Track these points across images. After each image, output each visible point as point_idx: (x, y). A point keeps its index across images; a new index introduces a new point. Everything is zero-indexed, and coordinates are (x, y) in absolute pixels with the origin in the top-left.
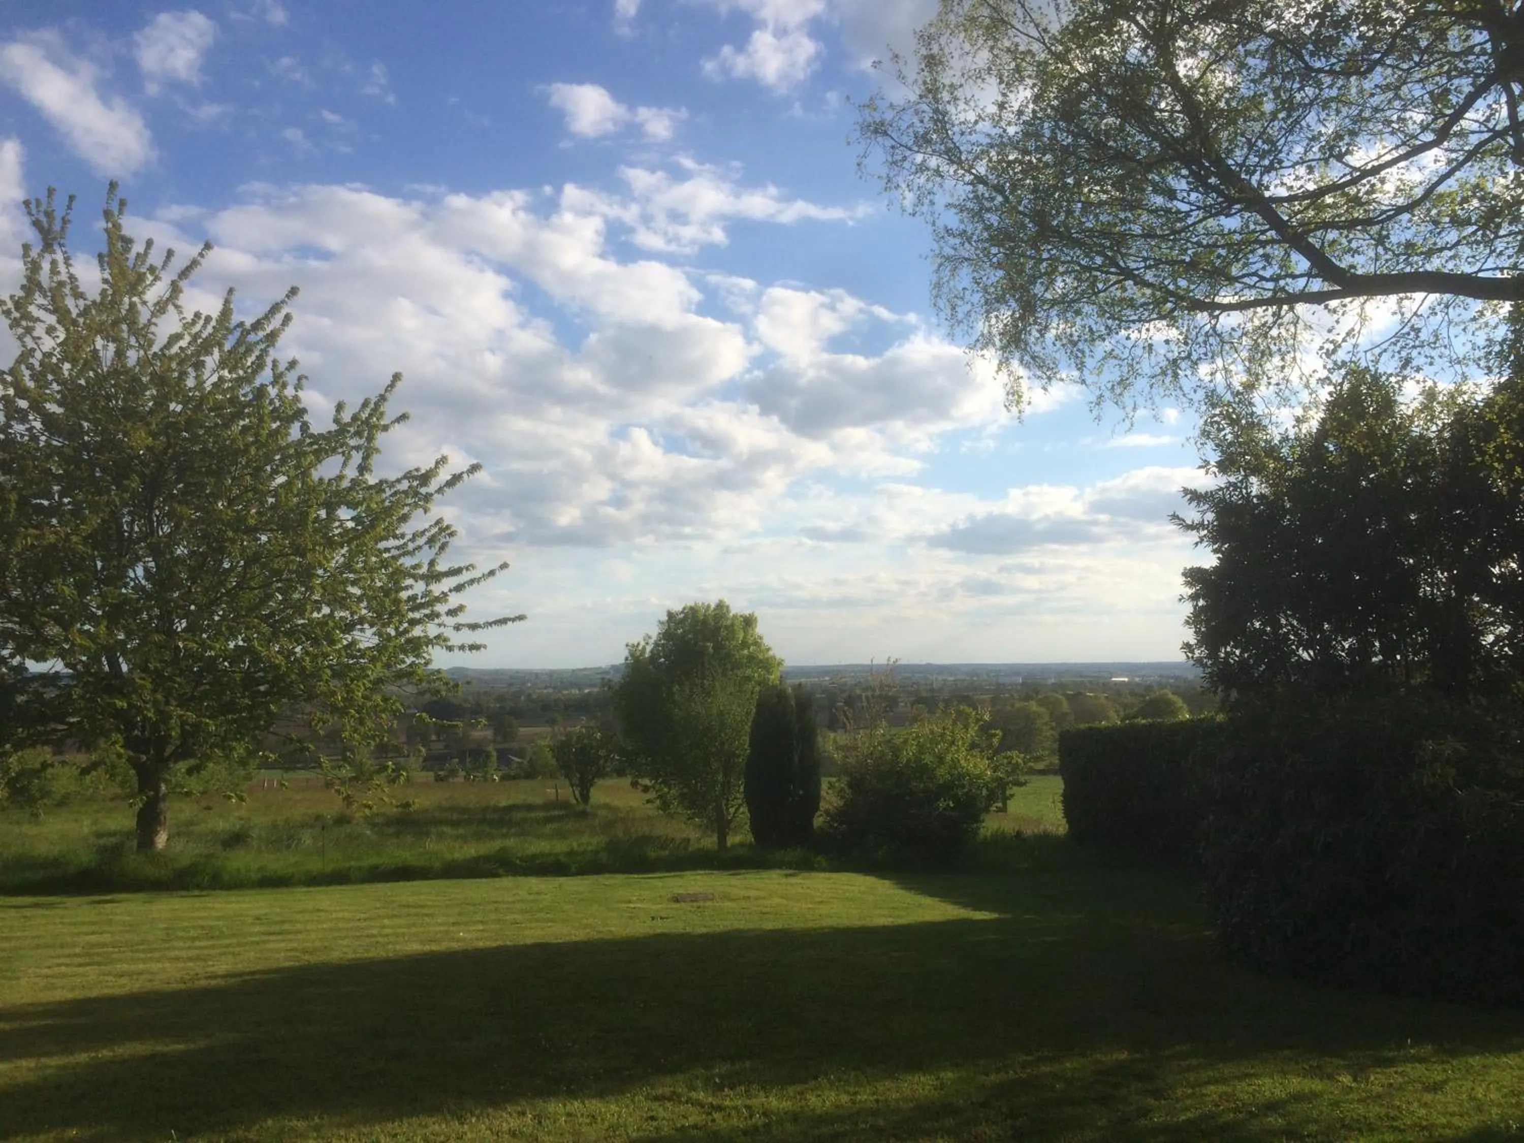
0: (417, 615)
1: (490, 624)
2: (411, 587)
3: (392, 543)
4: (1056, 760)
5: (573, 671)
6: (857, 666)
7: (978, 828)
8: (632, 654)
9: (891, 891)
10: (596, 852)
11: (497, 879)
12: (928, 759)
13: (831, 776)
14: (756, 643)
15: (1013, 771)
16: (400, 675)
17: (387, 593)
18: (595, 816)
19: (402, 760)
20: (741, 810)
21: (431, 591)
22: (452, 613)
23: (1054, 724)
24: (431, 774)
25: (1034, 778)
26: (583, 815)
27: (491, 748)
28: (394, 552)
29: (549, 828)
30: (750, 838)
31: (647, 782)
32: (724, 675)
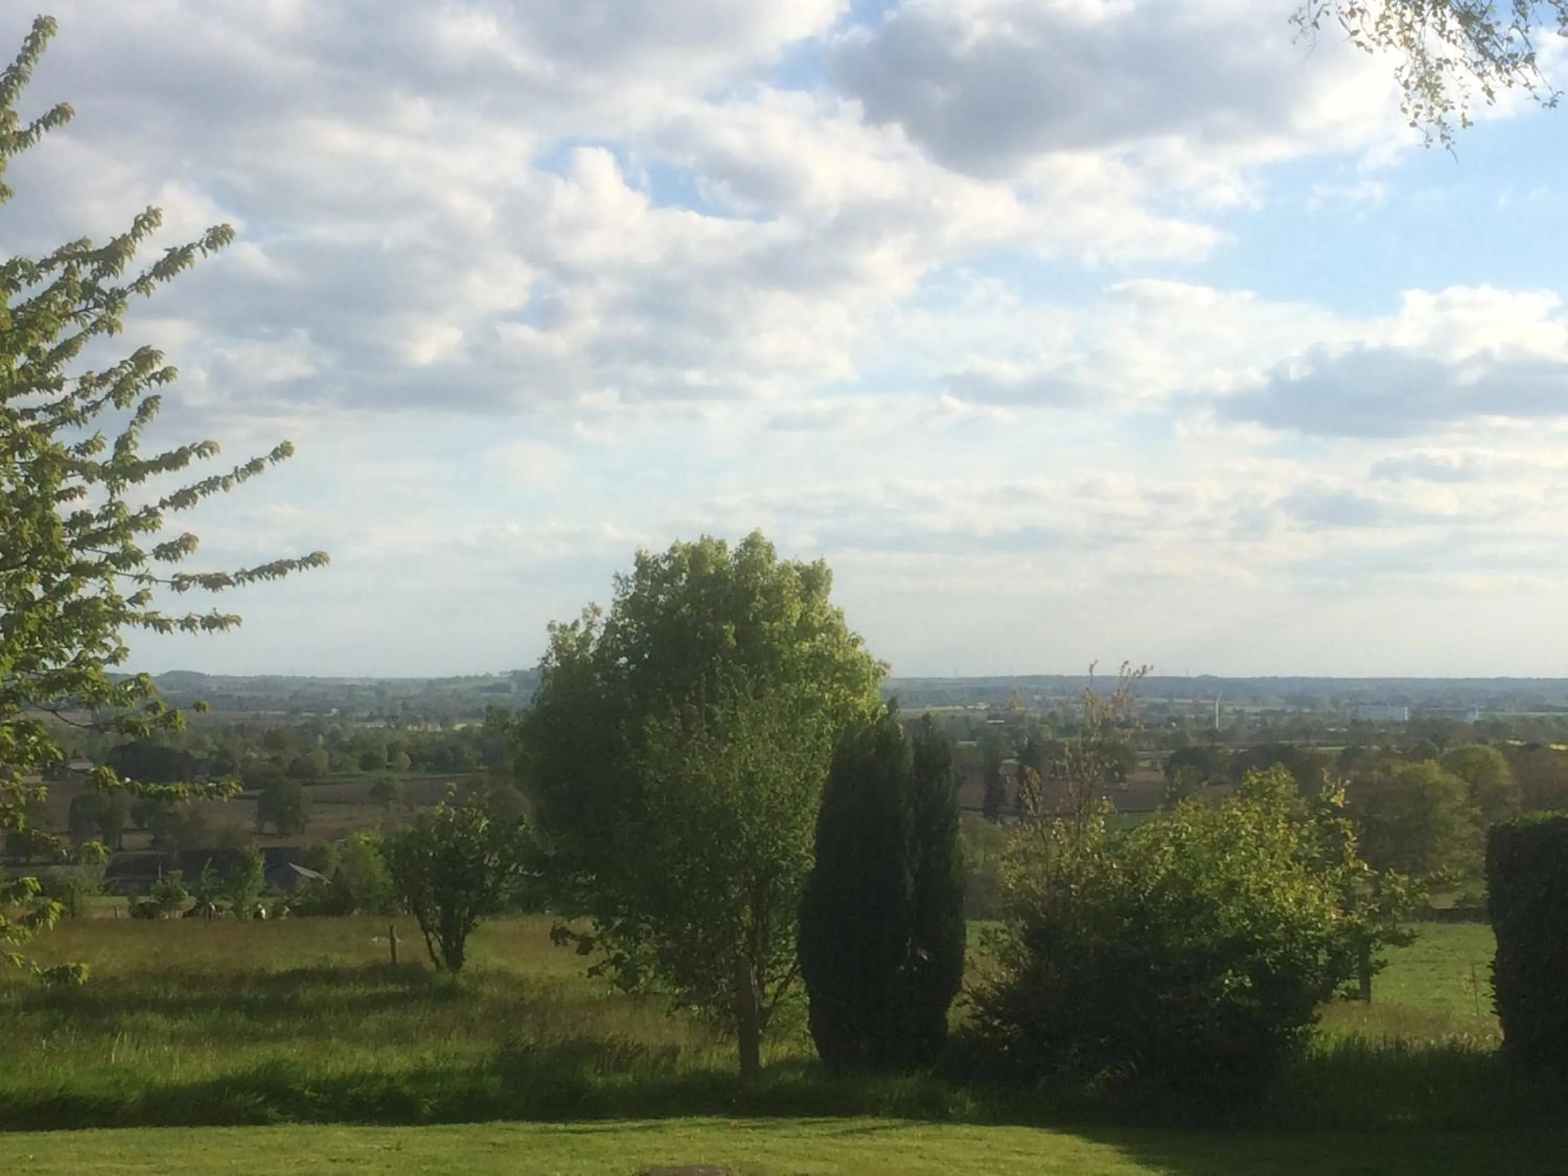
0: (91, 556)
1: (250, 576)
2: (80, 491)
3: (36, 398)
4: (1480, 890)
5: (430, 682)
6: (1048, 678)
7: (1307, 1035)
8: (559, 647)
9: (1113, 1169)
10: (477, 1074)
11: (262, 1129)
12: (1208, 886)
13: (990, 917)
14: (832, 628)
15: (1385, 911)
16: (52, 683)
17: (26, 505)
18: (474, 997)
19: (58, 870)
20: (792, 987)
21: (119, 505)
22: (167, 551)
23: (1477, 811)
24: (124, 900)
25: (1431, 927)
26: (449, 994)
27: (253, 848)
28: (42, 418)
29: (370, 1023)
30: (810, 1050)
31: (586, 925)
32: (758, 695)
